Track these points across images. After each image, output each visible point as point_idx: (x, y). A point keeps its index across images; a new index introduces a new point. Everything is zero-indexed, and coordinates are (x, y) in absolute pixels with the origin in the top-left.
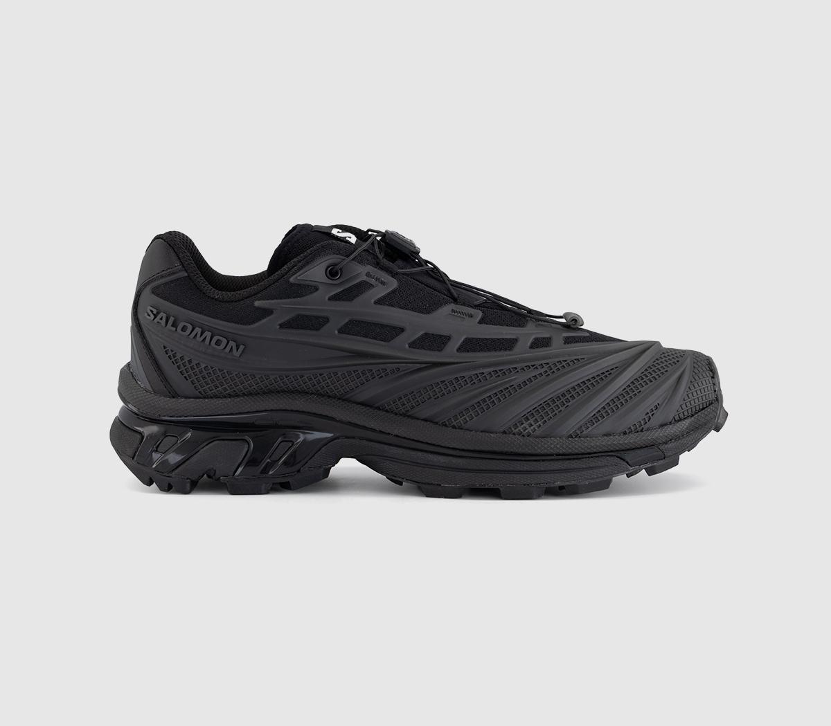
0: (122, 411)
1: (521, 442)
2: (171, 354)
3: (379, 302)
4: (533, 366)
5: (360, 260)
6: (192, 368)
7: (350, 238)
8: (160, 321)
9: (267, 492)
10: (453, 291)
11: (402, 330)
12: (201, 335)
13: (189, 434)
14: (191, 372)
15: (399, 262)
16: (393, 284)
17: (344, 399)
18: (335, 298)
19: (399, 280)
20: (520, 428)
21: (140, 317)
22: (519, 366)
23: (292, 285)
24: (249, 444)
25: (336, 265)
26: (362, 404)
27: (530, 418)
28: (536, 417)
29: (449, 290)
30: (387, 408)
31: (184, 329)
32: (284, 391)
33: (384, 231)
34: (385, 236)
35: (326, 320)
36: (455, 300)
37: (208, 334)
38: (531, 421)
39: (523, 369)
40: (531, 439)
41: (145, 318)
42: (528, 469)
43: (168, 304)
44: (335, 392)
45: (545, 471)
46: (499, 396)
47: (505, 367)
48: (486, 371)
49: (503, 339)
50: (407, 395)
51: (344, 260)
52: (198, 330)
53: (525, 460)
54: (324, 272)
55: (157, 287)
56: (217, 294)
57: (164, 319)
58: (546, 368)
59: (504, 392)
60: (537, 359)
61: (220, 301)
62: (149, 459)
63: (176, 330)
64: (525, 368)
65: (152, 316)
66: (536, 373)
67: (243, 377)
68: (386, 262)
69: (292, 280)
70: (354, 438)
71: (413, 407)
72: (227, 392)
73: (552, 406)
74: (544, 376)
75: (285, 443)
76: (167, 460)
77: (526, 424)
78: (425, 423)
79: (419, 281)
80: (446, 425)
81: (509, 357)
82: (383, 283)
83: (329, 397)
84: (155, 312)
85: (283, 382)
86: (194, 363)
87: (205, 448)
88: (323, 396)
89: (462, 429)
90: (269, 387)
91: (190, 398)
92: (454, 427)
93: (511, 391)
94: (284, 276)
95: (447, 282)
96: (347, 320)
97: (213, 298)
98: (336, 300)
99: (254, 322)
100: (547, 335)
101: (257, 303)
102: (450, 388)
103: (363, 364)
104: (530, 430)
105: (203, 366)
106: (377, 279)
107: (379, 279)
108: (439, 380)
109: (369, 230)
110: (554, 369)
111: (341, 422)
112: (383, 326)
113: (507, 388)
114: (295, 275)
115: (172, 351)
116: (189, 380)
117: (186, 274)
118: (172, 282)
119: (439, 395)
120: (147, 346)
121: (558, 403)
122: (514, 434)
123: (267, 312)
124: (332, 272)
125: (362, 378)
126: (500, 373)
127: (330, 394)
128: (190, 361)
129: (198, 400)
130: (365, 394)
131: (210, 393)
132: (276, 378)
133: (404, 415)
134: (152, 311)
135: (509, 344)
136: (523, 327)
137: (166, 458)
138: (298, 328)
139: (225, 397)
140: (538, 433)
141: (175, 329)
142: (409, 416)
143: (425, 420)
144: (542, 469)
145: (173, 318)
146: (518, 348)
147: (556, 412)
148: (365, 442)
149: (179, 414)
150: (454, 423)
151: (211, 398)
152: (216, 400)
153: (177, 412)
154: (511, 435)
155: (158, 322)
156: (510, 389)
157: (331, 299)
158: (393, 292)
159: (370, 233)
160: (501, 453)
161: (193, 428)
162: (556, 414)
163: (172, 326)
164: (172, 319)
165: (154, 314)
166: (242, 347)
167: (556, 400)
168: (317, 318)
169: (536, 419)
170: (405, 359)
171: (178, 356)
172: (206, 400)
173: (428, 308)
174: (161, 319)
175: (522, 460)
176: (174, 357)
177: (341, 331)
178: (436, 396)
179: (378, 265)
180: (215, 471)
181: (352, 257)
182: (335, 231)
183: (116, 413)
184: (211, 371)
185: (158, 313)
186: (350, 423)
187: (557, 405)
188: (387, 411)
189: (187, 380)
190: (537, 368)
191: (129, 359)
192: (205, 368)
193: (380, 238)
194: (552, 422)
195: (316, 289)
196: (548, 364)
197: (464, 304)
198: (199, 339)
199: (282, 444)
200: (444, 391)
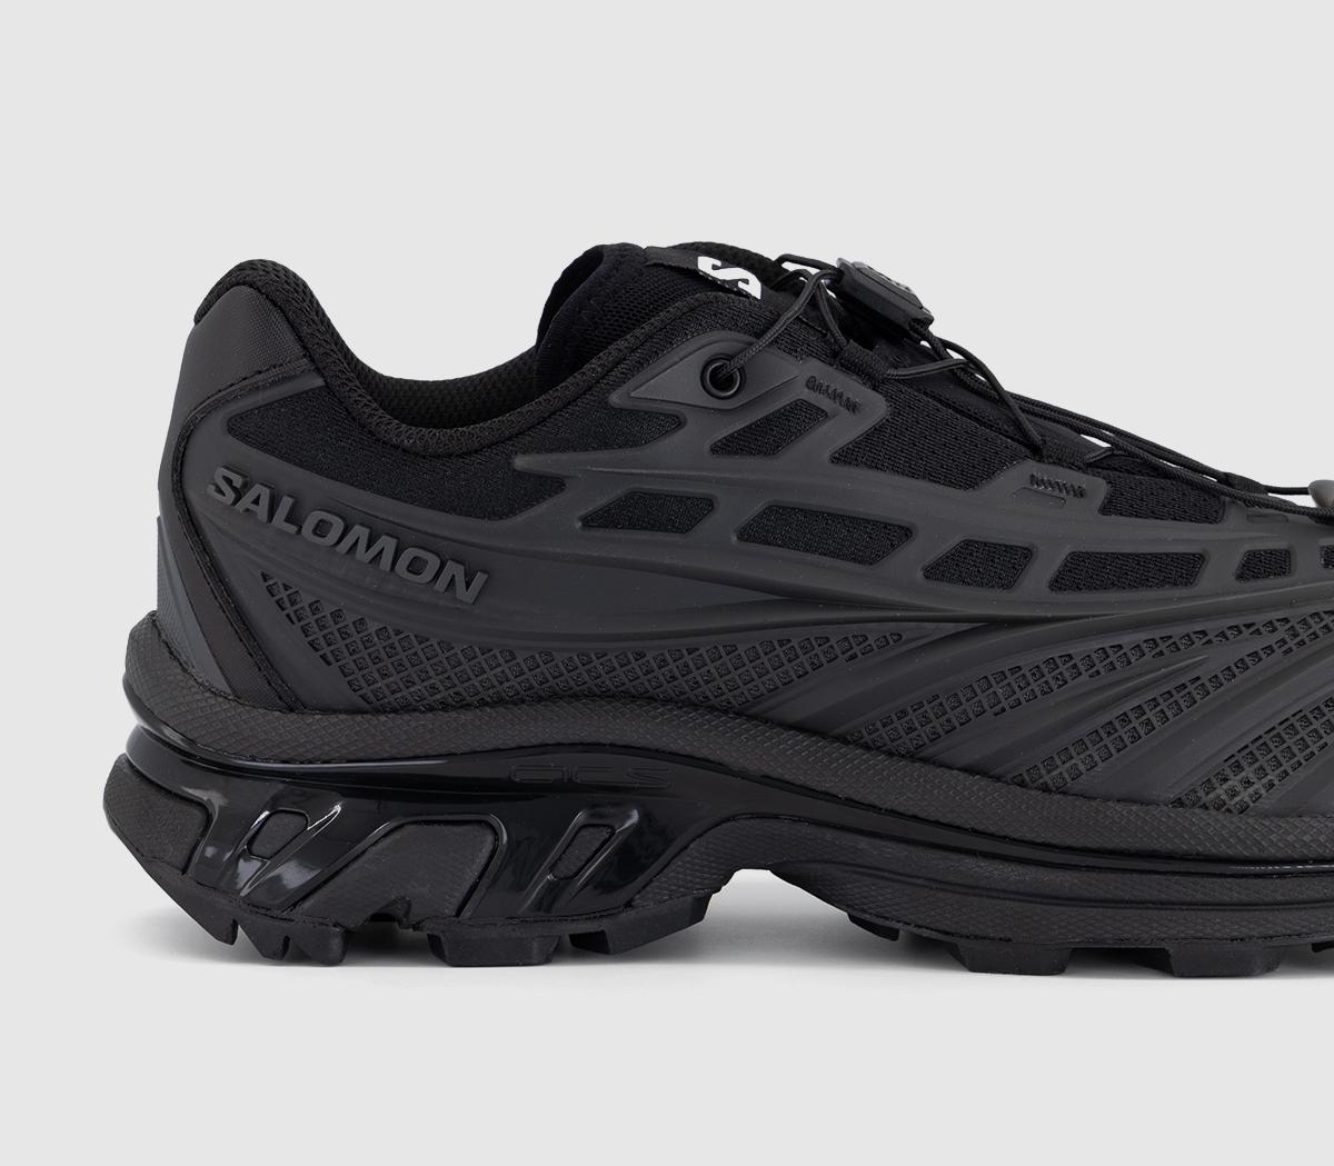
0: (137, 741)
1: (1223, 827)
2: (284, 594)
3: (844, 457)
4: (1248, 626)
5: (792, 346)
6: (344, 634)
7: (746, 281)
8: (253, 507)
9: (546, 959)
10: (1029, 426)
11: (907, 533)
12: (369, 547)
13: (338, 808)
14: (341, 644)
15: (882, 347)
16: (876, 407)
17: (748, 713)
18: (726, 447)
19: (889, 397)
20: (1221, 791)
21: (192, 495)
22: (1212, 626)
23: (619, 412)
24: (496, 834)
25: (730, 357)
26: (800, 728)
27: (1244, 763)
28: (1262, 761)
29: (1018, 425)
30: (867, 738)
31: (321, 529)
32: (591, 695)
33: (835, 264)
34: (842, 276)
35: (707, 505)
36: (1036, 452)
37: (387, 544)
38: (1249, 773)
39: (1223, 634)
40: (1251, 821)
41: (209, 499)
42: (1244, 898)
43: (273, 461)
44: (729, 696)
45: (1286, 903)
46: (1163, 706)
47: (1177, 631)
48: (1127, 639)
49: (1167, 555)
50: (921, 705)
51: (750, 344)
52: (360, 532)
53: (1233, 876)
54: (698, 378)
55: (242, 417)
56: (409, 436)
57: (265, 502)
58: (1282, 632)
59: (1177, 696)
60: (1258, 608)
61: (417, 454)
62: (230, 873)
63: (299, 532)
64: (1229, 633)
65: (231, 495)
66: (1258, 644)
67: (481, 658)
68: (852, 348)
69: (615, 398)
70: (776, 817)
71: (936, 737)
72: (438, 696)
73: (1303, 734)
74: (1279, 652)
75: (591, 830)
76: (278, 878)
77: (1234, 782)
78: (969, 779)
79: (940, 401)
80: (1022, 784)
81: (1186, 604)
82: (852, 407)
83: (712, 709)
84: (238, 481)
85: (588, 671)
86: (349, 618)
87: (380, 845)
88: (695, 706)
89: (1064, 793)
90: (552, 682)
91: (335, 712)
92: (1045, 789)
93: (1194, 693)
94: (590, 388)
95: (1012, 402)
96: (758, 507)
97: (396, 447)
98: (729, 453)
99: (512, 512)
100: (1281, 545)
101: (521, 462)
102: (1034, 686)
103: (804, 624)
104: (1245, 795)
105: (373, 627)
106: (836, 396)
107: (841, 396)
108: (1006, 665)
109: (784, 259)
110: (1304, 635)
111: (743, 775)
112: (855, 521)
113: (1184, 686)
114: (625, 387)
115: (286, 587)
116: (335, 665)
117: (319, 382)
118: (283, 401)
119: (1004, 704)
120: (215, 572)
121: (1316, 725)
122: (1205, 807)
123: (549, 485)
124: (719, 378)
125: (803, 658)
126: (1162, 646)
127: (714, 701)
128: (337, 615)
129: (359, 718)
130: (809, 702)
131: (391, 699)
132: (571, 659)
133: (912, 757)
134: (229, 482)
135: (1184, 568)
136: (1214, 521)
137: (276, 872)
138: (633, 525)
139: (431, 709)
140: (1267, 803)
141: (295, 529)
142: (924, 761)
143: (970, 770)
144: (1279, 898)
145: (291, 500)
146: (1208, 580)
147: (1314, 748)
148: (806, 830)
149: (310, 756)
150: (1046, 778)
151: (395, 711)
152: (406, 717)
153: (301, 750)
154: (1197, 811)
155: (247, 510)
156: (1191, 688)
157: (715, 450)
158: (878, 429)
159: (789, 267)
160: (1170, 857)
161: (345, 793)
162: (1313, 753)
163: (288, 520)
164: (286, 504)
165: (234, 489)
166: (480, 579)
167: (1310, 716)
168: (681, 499)
169: (1261, 768)
170: (919, 608)
171: (306, 600)
172: (383, 718)
173: (969, 473)
174: (256, 502)
175: (1225, 876)
176: (293, 603)
177: (746, 535)
178: (998, 708)
179: (835, 357)
180: (410, 905)
181: (770, 335)
182: (705, 264)
183: (120, 747)
184: (395, 639)
185: (247, 486)
186: (767, 780)
187: (1316, 731)
188: (867, 747)
189: (329, 663)
190: (1258, 632)
191: (152, 605)
192: (378, 632)
193: (828, 281)
194: (1302, 774)
195: (678, 422)
196: (1286, 620)
197: (1059, 462)
198: (363, 555)
199: (583, 832)
200: (1019, 694)
